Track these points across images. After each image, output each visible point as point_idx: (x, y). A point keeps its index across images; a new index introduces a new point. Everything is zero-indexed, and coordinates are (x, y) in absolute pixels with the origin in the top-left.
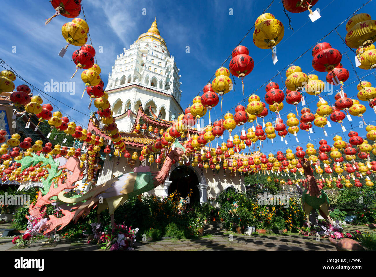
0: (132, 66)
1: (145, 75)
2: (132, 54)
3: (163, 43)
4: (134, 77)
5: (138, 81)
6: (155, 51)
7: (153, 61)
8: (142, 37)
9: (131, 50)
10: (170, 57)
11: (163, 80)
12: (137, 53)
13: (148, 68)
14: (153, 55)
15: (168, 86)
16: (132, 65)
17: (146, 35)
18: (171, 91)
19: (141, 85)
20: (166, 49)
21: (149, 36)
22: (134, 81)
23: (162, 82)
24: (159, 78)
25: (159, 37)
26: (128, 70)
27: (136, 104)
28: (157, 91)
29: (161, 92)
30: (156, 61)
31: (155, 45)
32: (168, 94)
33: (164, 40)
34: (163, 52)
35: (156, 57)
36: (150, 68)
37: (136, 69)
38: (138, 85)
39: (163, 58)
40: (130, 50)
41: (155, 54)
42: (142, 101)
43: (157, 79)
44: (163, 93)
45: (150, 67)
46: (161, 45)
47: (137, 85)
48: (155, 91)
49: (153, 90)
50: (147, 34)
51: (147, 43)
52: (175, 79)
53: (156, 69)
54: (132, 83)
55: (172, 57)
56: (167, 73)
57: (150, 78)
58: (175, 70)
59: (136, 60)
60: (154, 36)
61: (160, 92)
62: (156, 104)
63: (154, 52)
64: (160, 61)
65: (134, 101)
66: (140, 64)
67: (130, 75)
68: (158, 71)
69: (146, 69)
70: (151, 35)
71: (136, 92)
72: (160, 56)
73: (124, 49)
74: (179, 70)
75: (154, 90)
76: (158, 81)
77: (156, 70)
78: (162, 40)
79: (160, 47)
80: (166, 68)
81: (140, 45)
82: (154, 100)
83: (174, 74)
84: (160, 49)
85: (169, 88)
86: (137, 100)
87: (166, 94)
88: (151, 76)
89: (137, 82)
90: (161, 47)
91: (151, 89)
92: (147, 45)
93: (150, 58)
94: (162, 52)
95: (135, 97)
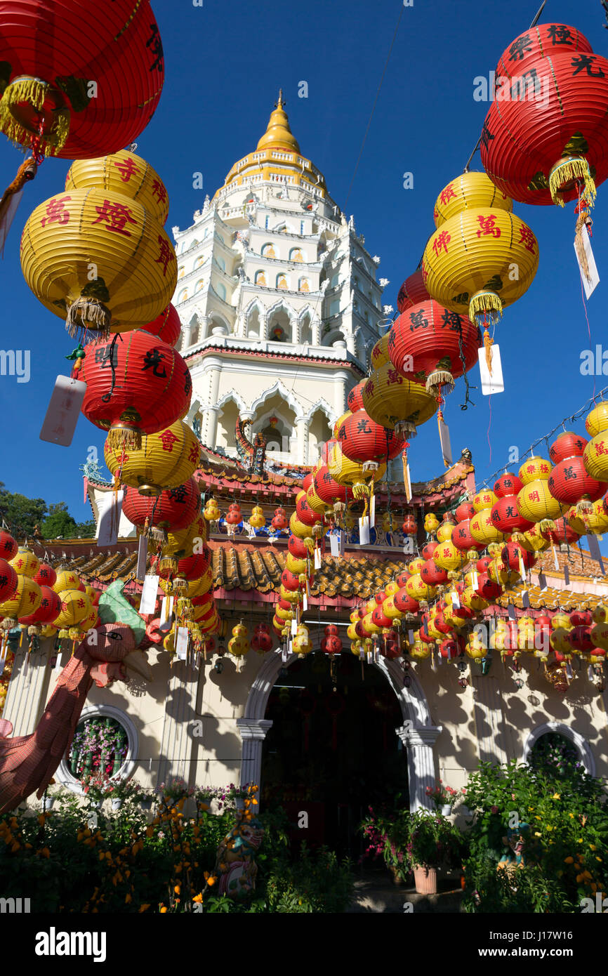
0: (199, 286)
1: (244, 307)
2: (199, 241)
3: (310, 175)
4: (208, 319)
5: (219, 334)
6: (275, 210)
7: (272, 251)
8: (236, 174)
9: (196, 227)
10: (339, 221)
11: (310, 311)
12: (212, 236)
13: (252, 280)
14: (270, 228)
15: (333, 331)
16: (201, 281)
17: (248, 163)
18: (345, 346)
19: (230, 345)
20: (320, 194)
21: (256, 164)
22: (209, 334)
23: (307, 319)
24: (294, 309)
25: (291, 157)
26: (189, 300)
27: (221, 414)
28: (289, 355)
29: (307, 357)
30: (281, 248)
31: (278, 190)
32: (334, 360)
33: (312, 166)
34: (308, 207)
35: (282, 230)
36: (263, 279)
37: (212, 293)
38: (221, 348)
39: (308, 230)
40: (192, 229)
41: (275, 221)
42: (239, 402)
43: (290, 311)
44: (312, 358)
45: (261, 271)
46: (302, 184)
47: (215, 347)
48: (284, 355)
49: (273, 353)
50: (249, 158)
51: (248, 192)
52: (361, 300)
53: (281, 275)
54: (203, 341)
55: (343, 221)
56: (326, 283)
57: (263, 312)
58: (357, 266)
59: (210, 262)
60: (276, 157)
61: (301, 356)
62: (291, 401)
63: (271, 215)
64: (296, 243)
65: (211, 406)
66: (228, 270)
67: (195, 316)
68: (291, 283)
69: (246, 284)
70: (265, 158)
71: (215, 373)
72: (293, 226)
73: (175, 230)
74: (376, 259)
75: (278, 354)
76: (292, 320)
77: (284, 281)
78: (306, 164)
79: (295, 195)
80: (321, 266)
81: (227, 205)
82: (283, 391)
83: (355, 279)
84: (294, 201)
85: (340, 337)
86: (222, 399)
87: (323, 359)
88: (266, 304)
89: (218, 338)
90: (301, 191)
91: (267, 353)
92: (251, 198)
93: (257, 242)
94: (300, 209)
95: (212, 390)
